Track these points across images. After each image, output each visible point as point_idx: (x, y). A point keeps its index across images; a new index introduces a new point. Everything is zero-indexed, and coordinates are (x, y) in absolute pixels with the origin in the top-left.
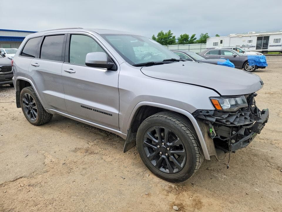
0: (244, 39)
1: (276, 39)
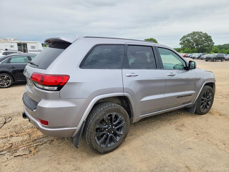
0: (6, 44)
1: (32, 46)
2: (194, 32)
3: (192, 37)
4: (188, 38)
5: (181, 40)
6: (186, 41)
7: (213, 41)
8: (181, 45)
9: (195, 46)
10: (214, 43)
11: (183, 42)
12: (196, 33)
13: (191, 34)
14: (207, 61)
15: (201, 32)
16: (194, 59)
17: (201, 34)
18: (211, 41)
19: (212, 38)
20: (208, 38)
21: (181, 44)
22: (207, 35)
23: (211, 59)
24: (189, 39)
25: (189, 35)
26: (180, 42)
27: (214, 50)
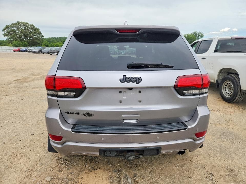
2: (19, 22)
3: (17, 27)
4: (13, 28)
5: (4, 30)
6: (11, 32)
7: (41, 34)
8: (6, 37)
9: (24, 38)
10: (44, 37)
11: (7, 33)
12: (22, 23)
13: (15, 24)
14: (51, 55)
15: (27, 23)
16: (34, 53)
17: (27, 25)
18: (40, 33)
19: (40, 30)
20: (36, 30)
21: (5, 35)
22: (34, 27)
23: (55, 52)
24: (15, 30)
25: (13, 25)
26: (4, 33)
27: (44, 43)
